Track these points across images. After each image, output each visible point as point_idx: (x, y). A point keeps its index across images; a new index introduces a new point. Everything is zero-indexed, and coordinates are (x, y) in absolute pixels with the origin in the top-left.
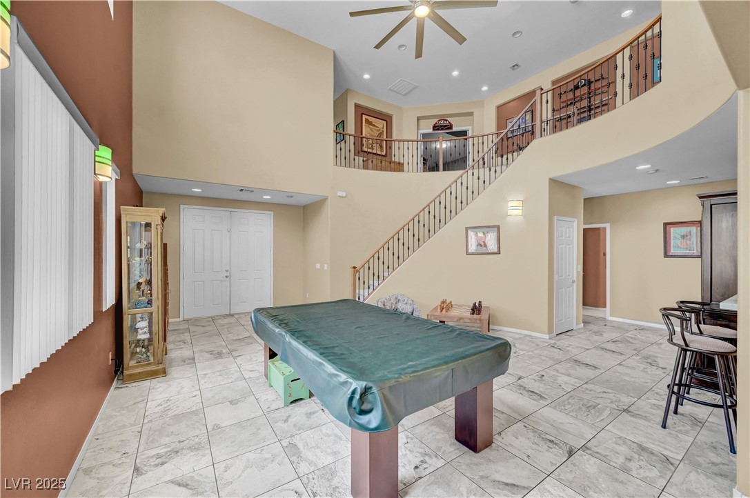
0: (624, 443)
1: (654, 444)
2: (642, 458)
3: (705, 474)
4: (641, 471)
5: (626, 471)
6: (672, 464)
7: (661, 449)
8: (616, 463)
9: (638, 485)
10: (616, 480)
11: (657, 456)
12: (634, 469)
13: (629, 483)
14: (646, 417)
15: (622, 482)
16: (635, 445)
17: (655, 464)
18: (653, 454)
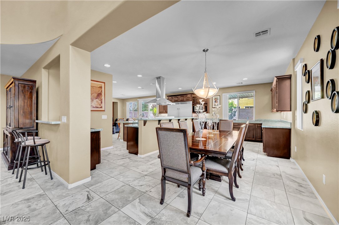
0: (18, 204)
1: (29, 195)
2: (32, 202)
3: (55, 189)
4: (39, 205)
5: (35, 210)
6: (44, 195)
7: (34, 194)
8: (27, 212)
9: (45, 209)
10: (36, 216)
11: (36, 197)
12: (36, 207)
13: (42, 212)
14: (10, 191)
15: (39, 214)
16: (23, 201)
17: (39, 199)
18: (33, 198)
